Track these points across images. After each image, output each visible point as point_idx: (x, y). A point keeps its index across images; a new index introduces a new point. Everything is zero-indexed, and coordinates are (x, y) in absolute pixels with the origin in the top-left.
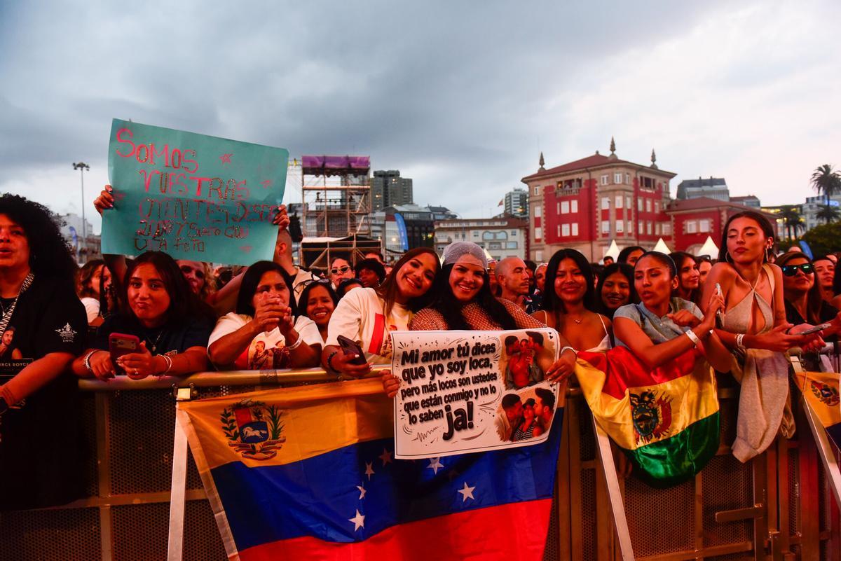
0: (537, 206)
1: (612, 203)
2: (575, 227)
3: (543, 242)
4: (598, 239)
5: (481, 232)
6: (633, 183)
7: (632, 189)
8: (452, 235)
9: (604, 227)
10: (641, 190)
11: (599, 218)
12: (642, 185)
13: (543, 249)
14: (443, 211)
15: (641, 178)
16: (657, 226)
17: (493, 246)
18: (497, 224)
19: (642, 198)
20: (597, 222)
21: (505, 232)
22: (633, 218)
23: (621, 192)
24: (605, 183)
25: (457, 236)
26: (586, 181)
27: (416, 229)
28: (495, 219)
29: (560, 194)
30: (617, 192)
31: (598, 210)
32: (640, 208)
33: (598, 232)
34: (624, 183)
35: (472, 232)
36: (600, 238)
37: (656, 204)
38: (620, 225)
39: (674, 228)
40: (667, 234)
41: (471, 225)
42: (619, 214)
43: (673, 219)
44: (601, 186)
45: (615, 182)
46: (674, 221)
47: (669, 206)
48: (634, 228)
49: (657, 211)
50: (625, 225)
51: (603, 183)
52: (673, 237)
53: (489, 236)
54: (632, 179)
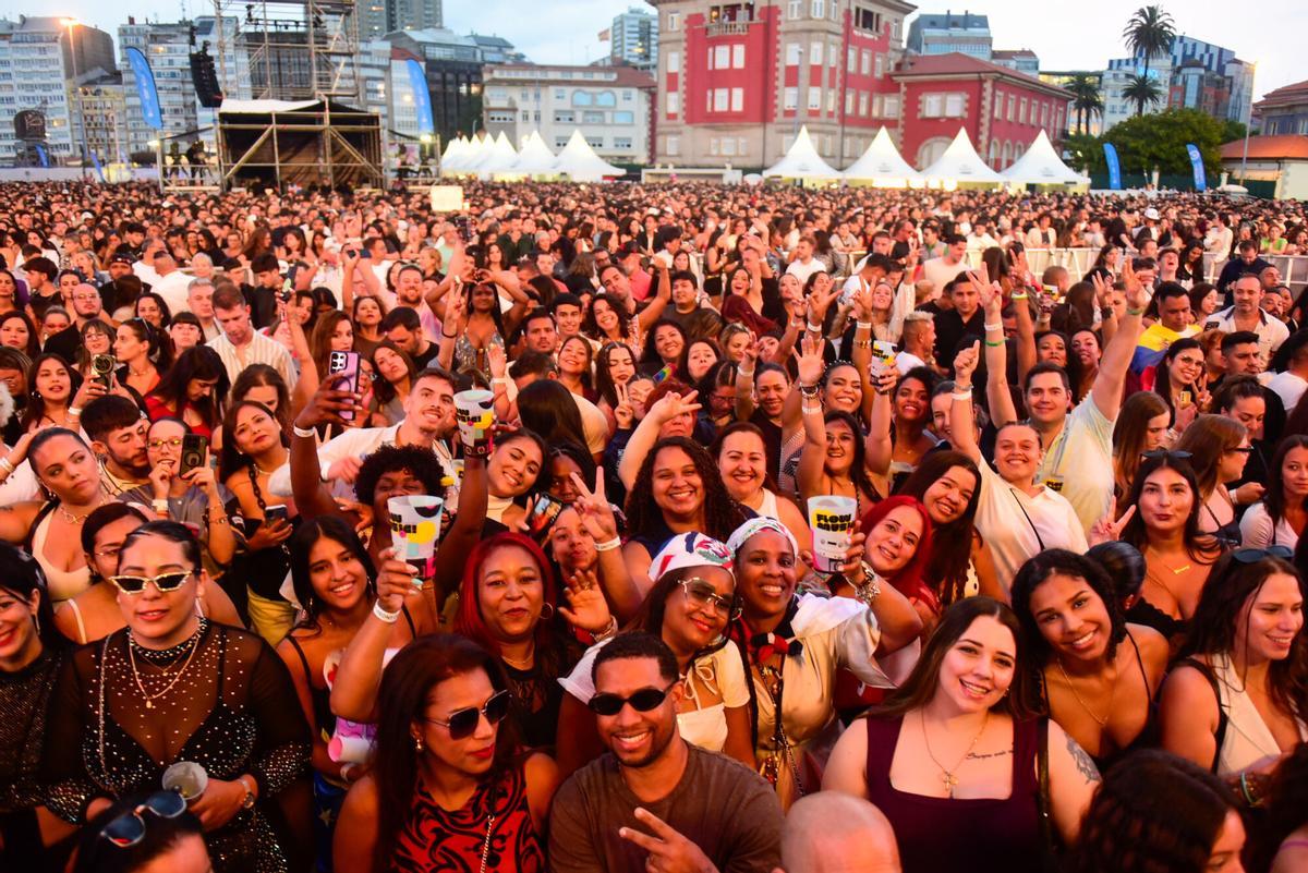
0: (672, 51)
1: (804, 54)
2: (738, 93)
3: (680, 120)
4: (776, 120)
5: (568, 90)
6: (842, 20)
7: (841, 30)
8: (515, 94)
9: (787, 98)
10: (856, 32)
11: (780, 82)
12: (857, 24)
13: (680, 133)
14: (502, 45)
15: (858, 10)
16: (877, 101)
17: (590, 117)
18: (599, 77)
19: (856, 48)
20: (777, 88)
21: (613, 93)
22: (838, 85)
23: (822, 34)
24: (795, 17)
25: (525, 97)
26: (762, 8)
27: (450, 77)
28: (594, 67)
29: (714, 33)
30: (814, 35)
31: (780, 66)
32: (852, 68)
33: (776, 106)
34: (828, 19)
35: (552, 89)
36: (780, 118)
37: (878, 60)
38: (815, 96)
39: (903, 106)
40: (892, 117)
41: (552, 76)
42: (816, 75)
43: (903, 89)
44: (787, 21)
45: (813, 16)
46: (905, 93)
47: (899, 66)
48: (838, 103)
49: (879, 75)
50: (824, 98)
51: (792, 15)
52: (901, 122)
53: (583, 97)
54: (843, 11)
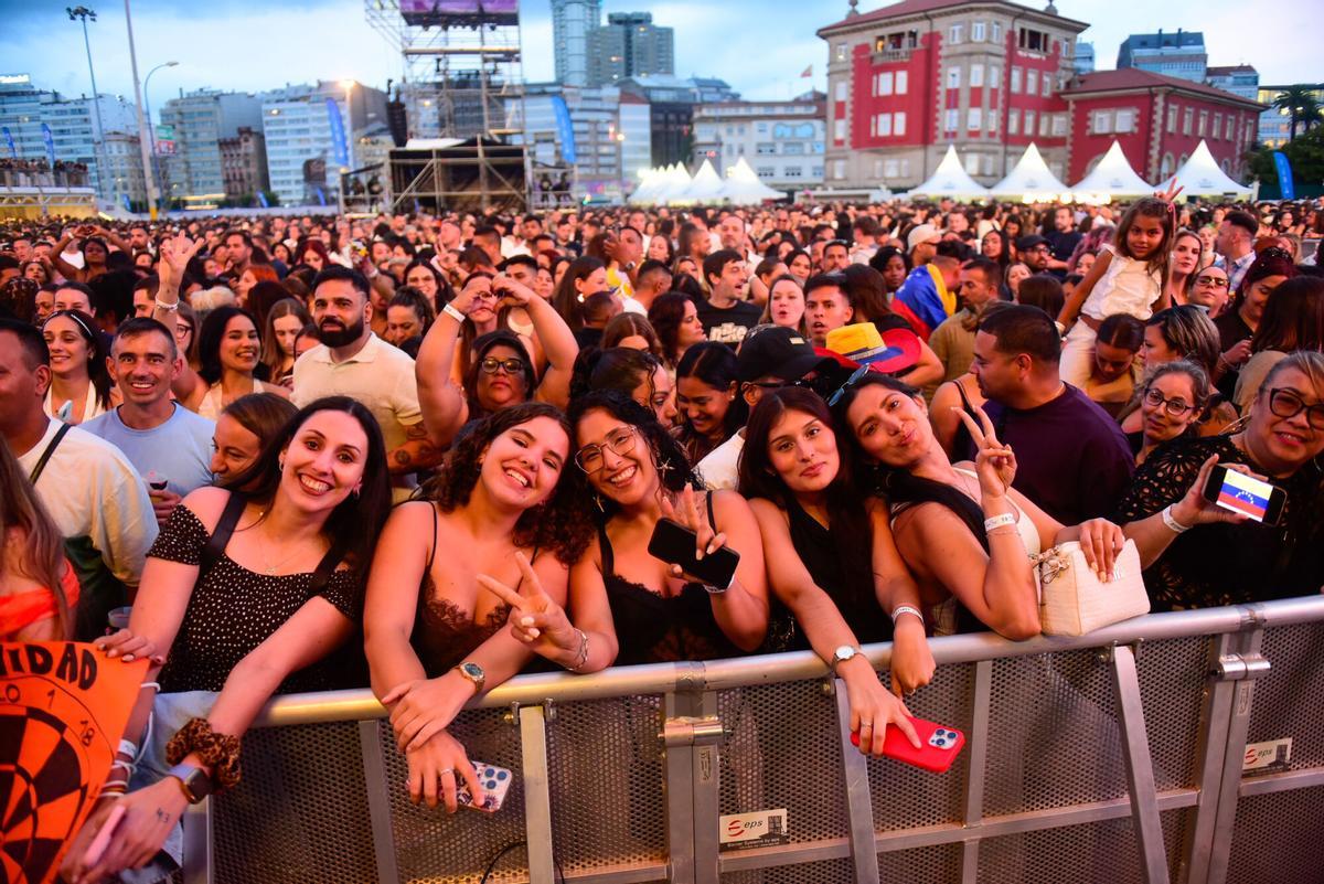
0: (842, 80)
1: (966, 76)
2: (901, 118)
3: (847, 145)
4: (936, 142)
5: (770, 124)
6: (1005, 42)
7: (1004, 51)
8: (722, 129)
9: (948, 120)
10: (1020, 53)
11: (941, 106)
12: (1022, 44)
13: (845, 158)
14: (720, 86)
15: (1023, 31)
16: (1044, 120)
17: (790, 149)
18: (799, 110)
19: (1021, 68)
20: (937, 111)
21: (812, 125)
22: (1000, 105)
23: (983, 57)
24: (957, 41)
25: (730, 132)
26: (925, 35)
27: (672, 117)
28: (797, 102)
29: (879, 61)
30: (975, 57)
31: (942, 89)
32: (1016, 87)
33: (937, 128)
34: (988, 42)
35: (755, 124)
36: (940, 139)
37: (1046, 79)
38: (975, 118)
39: (1072, 123)
40: (1060, 134)
41: (756, 111)
42: (976, 97)
43: (1072, 106)
44: (948, 46)
45: (973, 38)
46: (1074, 111)
47: (1068, 84)
48: (1000, 123)
49: (1047, 94)
50: (985, 118)
51: (953, 40)
52: (1069, 140)
53: (785, 129)
54: (1005, 32)
